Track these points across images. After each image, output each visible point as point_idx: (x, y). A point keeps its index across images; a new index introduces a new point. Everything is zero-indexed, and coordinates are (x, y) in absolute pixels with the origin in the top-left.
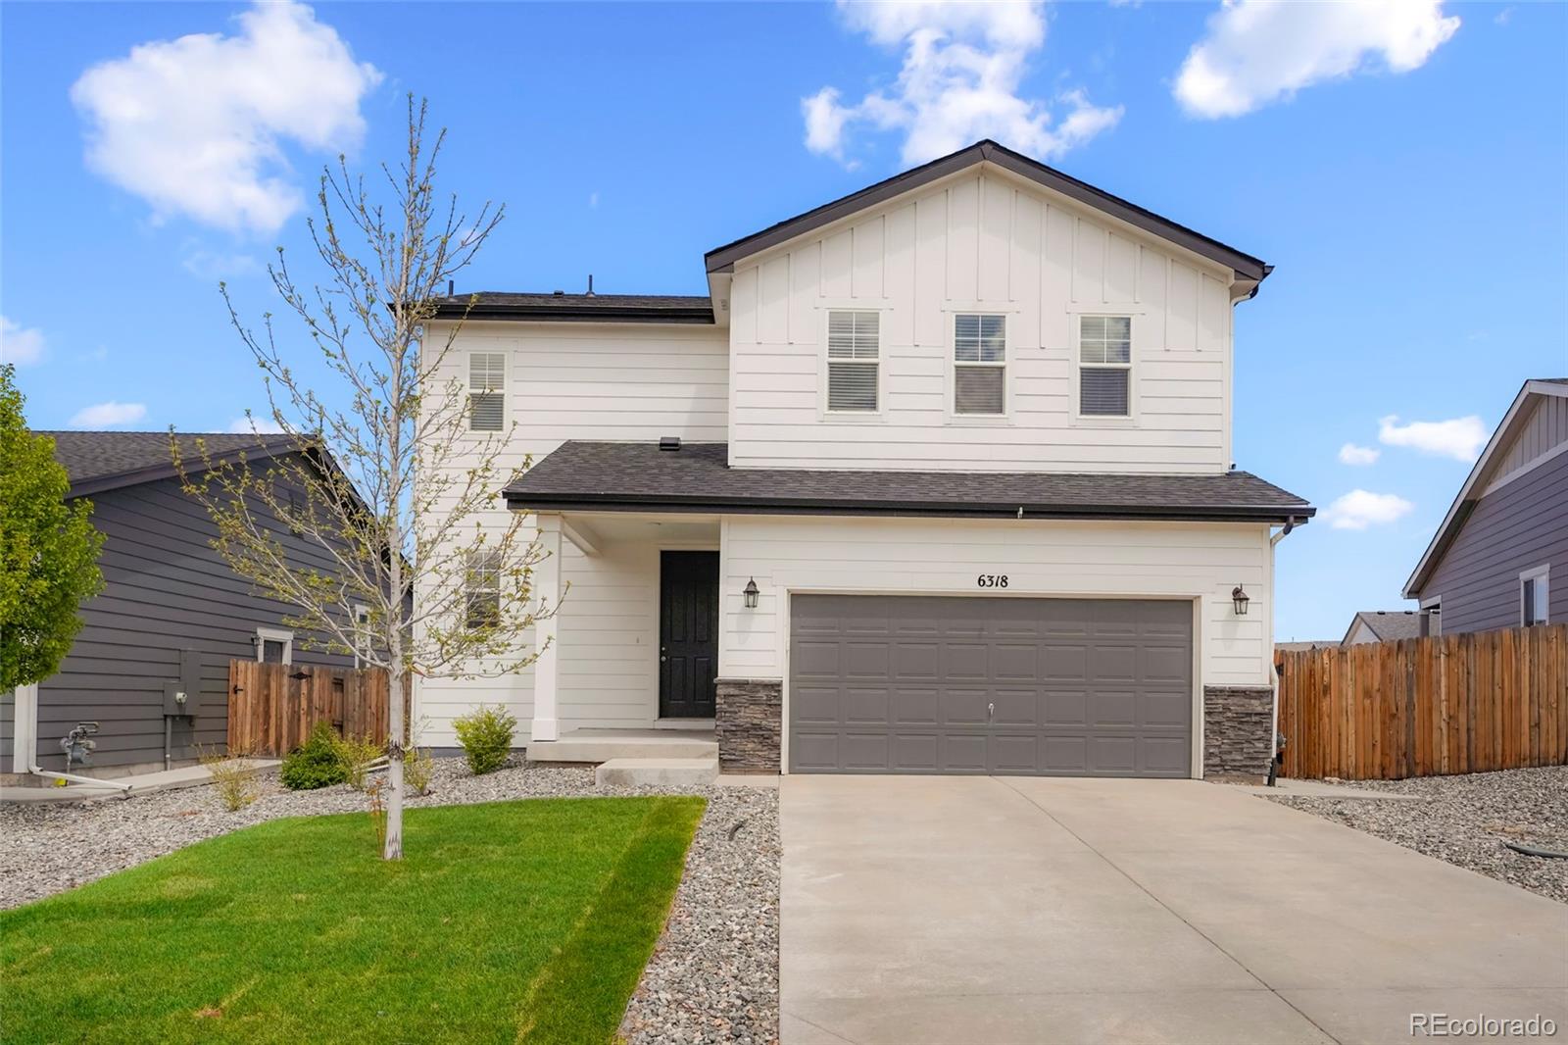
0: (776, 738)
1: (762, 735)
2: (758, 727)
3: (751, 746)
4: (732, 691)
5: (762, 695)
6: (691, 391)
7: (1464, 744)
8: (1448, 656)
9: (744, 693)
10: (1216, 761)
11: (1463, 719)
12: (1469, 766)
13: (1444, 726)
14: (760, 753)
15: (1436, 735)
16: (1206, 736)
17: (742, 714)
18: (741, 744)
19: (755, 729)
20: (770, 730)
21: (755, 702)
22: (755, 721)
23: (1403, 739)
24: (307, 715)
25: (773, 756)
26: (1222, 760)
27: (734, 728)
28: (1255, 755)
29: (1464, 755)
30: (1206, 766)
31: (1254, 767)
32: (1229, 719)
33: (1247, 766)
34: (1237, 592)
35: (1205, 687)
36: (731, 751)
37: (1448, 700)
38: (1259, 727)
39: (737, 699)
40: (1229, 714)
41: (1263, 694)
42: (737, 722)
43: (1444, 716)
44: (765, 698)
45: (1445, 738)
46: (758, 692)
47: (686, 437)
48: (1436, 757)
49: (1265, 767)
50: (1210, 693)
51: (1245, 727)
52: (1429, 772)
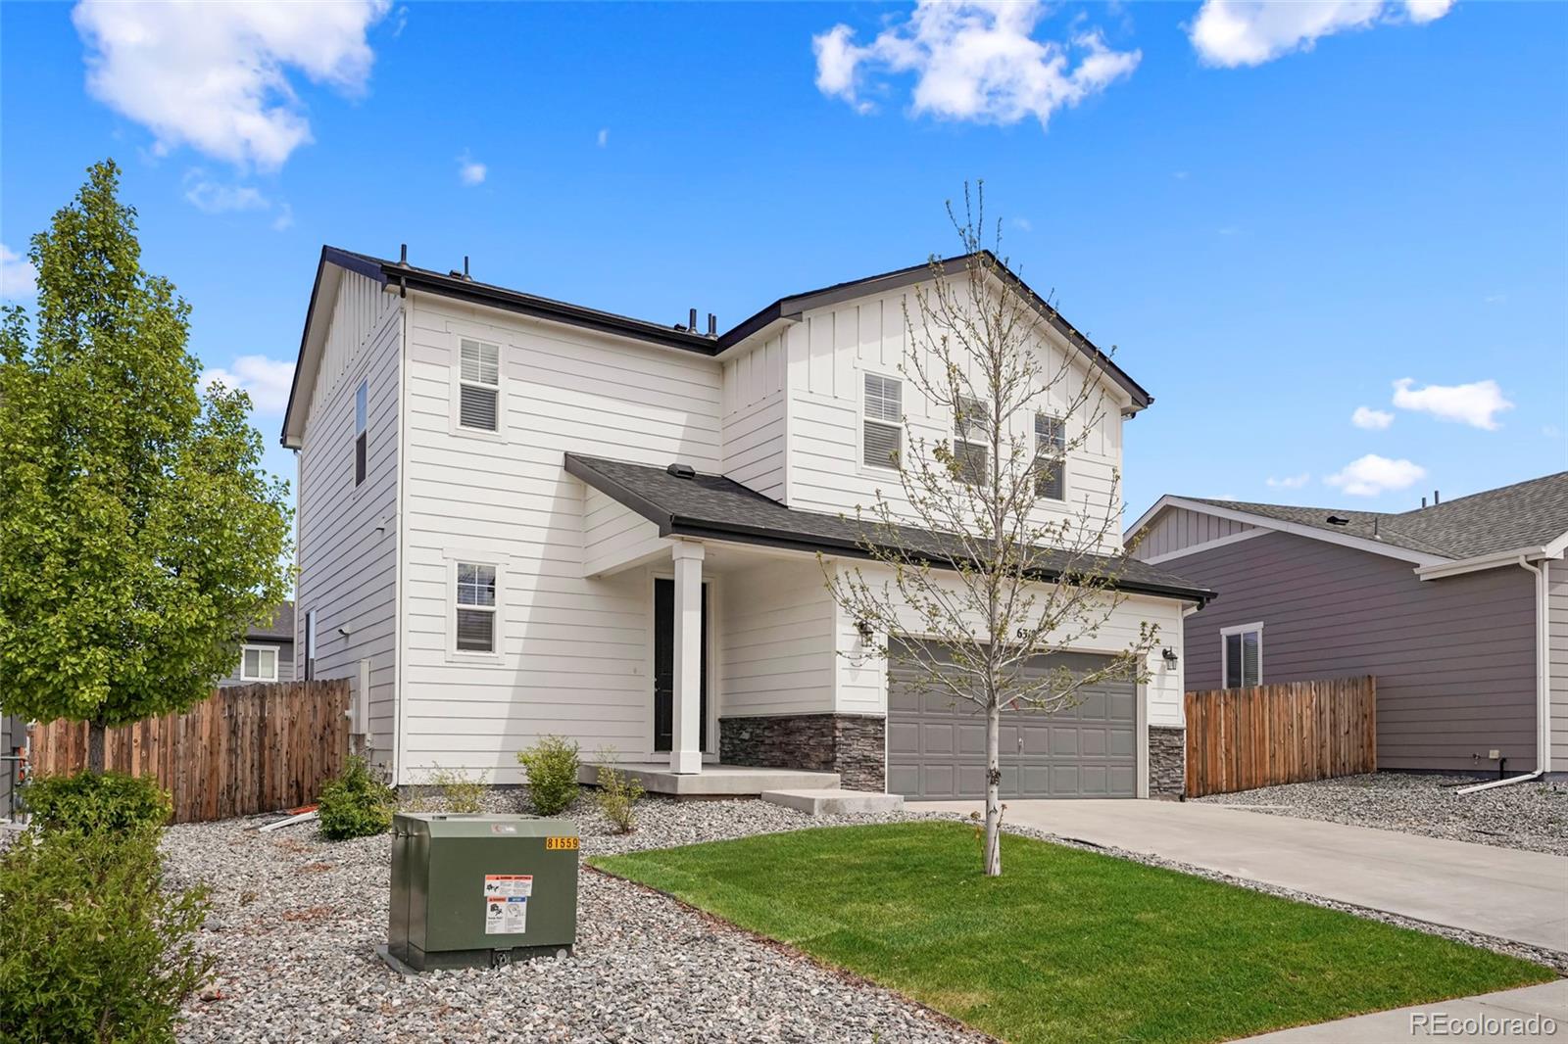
0: (881, 769)
1: (871, 767)
2: (867, 759)
3: (863, 776)
4: (849, 725)
5: (871, 728)
6: (682, 418)
7: (1234, 769)
8: (1226, 705)
9: (856, 726)
10: (1155, 784)
11: (1234, 751)
12: (1238, 787)
13: (1223, 756)
14: (870, 783)
15: (1219, 764)
16: (1150, 765)
17: (855, 746)
18: (854, 774)
19: (866, 761)
20: (877, 761)
21: (865, 736)
22: (866, 753)
23: (1200, 767)
24: (142, 747)
25: (880, 785)
26: (1159, 783)
27: (849, 760)
28: (1176, 779)
29: (1235, 778)
30: (1150, 788)
31: (1175, 788)
32: (1163, 751)
33: (1171, 788)
34: (1165, 653)
35: (1150, 726)
36: (849, 782)
37: (1225, 738)
38: (1177, 758)
39: (851, 732)
40: (1162, 747)
41: (1178, 732)
42: (853, 754)
43: (1224, 750)
44: (873, 732)
45: (1224, 766)
46: (867, 725)
47: (701, 468)
48: (1219, 779)
49: (1180, 788)
50: (1153, 730)
51: (1171, 757)
52: (1217, 792)
